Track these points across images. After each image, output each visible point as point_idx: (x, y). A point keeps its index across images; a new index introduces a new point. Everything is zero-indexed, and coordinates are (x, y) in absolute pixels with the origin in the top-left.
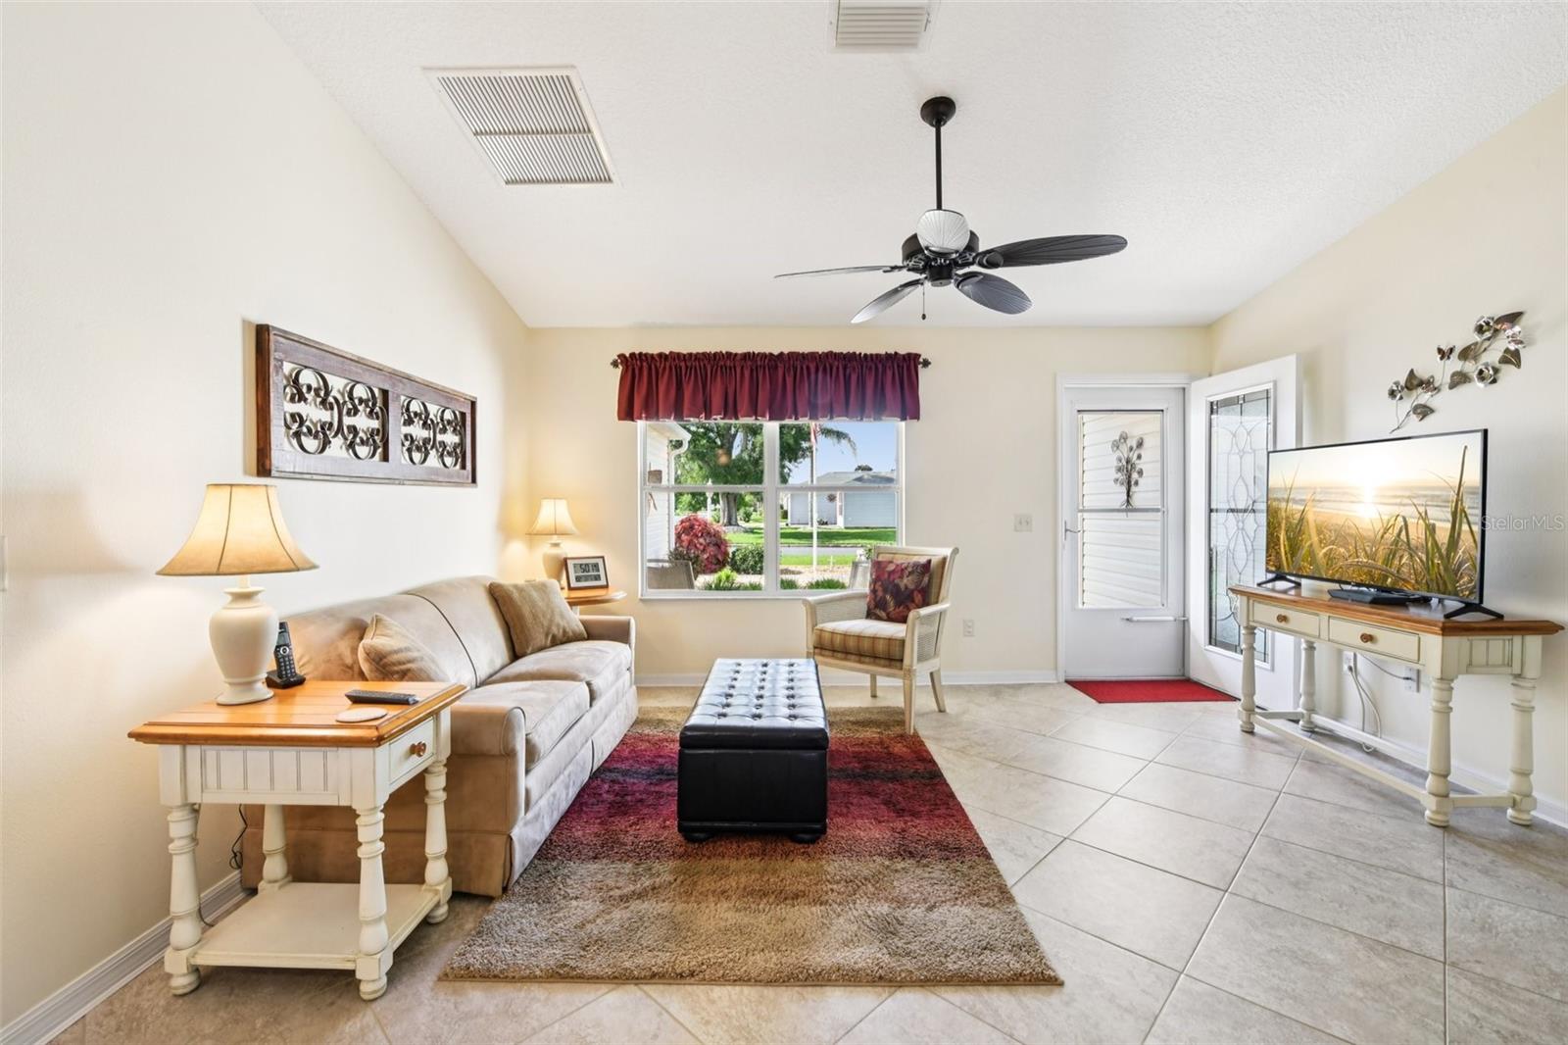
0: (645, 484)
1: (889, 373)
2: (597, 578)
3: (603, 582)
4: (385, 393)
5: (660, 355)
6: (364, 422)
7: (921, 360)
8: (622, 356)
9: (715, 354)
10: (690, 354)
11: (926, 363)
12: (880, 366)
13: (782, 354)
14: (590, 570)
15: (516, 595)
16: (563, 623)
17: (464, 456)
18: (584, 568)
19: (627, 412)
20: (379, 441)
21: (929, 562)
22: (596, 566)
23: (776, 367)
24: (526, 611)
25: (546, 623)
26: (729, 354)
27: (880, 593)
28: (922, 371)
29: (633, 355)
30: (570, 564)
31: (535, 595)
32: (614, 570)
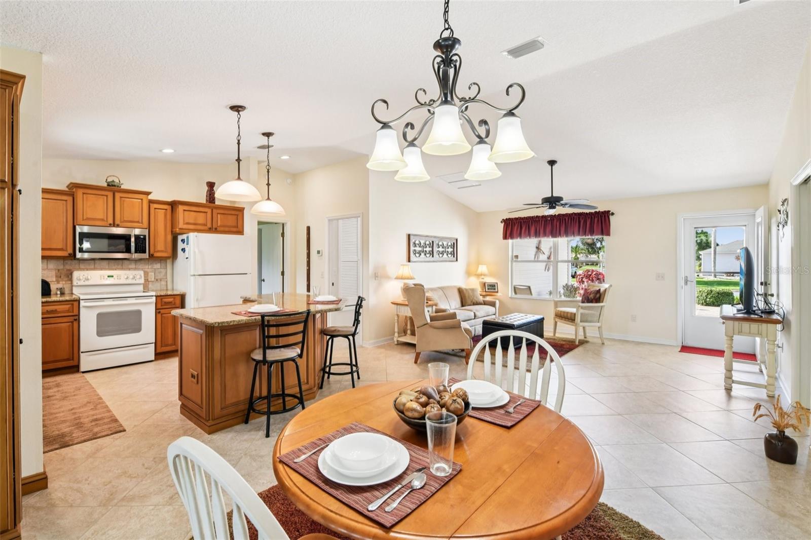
0: (513, 259)
1: (596, 219)
2: (495, 289)
3: (496, 290)
4: (433, 242)
5: (515, 218)
6: (428, 249)
7: (611, 213)
8: (503, 220)
9: (532, 217)
10: (524, 217)
11: (613, 214)
12: (593, 217)
13: (555, 215)
14: (493, 287)
15: (465, 291)
16: (476, 299)
17: (454, 254)
18: (490, 286)
19: (505, 237)
20: (432, 253)
21: (600, 290)
22: (495, 285)
23: (554, 220)
24: (467, 295)
25: (472, 299)
26: (537, 216)
27: (584, 300)
28: (611, 217)
29: (506, 219)
30: (486, 284)
31: (470, 292)
32: (500, 287)
